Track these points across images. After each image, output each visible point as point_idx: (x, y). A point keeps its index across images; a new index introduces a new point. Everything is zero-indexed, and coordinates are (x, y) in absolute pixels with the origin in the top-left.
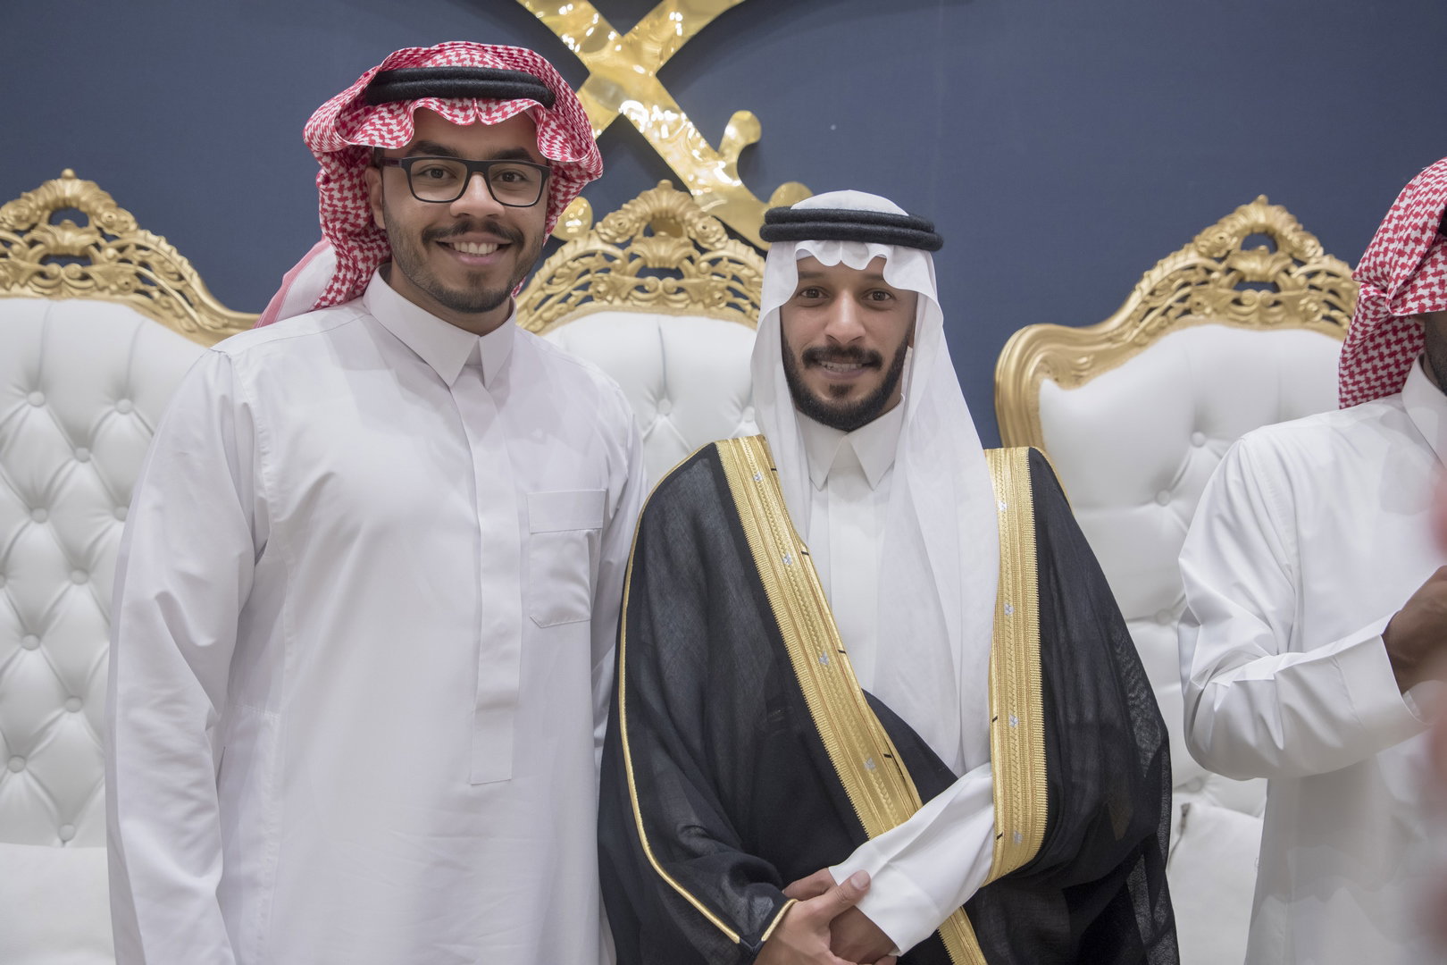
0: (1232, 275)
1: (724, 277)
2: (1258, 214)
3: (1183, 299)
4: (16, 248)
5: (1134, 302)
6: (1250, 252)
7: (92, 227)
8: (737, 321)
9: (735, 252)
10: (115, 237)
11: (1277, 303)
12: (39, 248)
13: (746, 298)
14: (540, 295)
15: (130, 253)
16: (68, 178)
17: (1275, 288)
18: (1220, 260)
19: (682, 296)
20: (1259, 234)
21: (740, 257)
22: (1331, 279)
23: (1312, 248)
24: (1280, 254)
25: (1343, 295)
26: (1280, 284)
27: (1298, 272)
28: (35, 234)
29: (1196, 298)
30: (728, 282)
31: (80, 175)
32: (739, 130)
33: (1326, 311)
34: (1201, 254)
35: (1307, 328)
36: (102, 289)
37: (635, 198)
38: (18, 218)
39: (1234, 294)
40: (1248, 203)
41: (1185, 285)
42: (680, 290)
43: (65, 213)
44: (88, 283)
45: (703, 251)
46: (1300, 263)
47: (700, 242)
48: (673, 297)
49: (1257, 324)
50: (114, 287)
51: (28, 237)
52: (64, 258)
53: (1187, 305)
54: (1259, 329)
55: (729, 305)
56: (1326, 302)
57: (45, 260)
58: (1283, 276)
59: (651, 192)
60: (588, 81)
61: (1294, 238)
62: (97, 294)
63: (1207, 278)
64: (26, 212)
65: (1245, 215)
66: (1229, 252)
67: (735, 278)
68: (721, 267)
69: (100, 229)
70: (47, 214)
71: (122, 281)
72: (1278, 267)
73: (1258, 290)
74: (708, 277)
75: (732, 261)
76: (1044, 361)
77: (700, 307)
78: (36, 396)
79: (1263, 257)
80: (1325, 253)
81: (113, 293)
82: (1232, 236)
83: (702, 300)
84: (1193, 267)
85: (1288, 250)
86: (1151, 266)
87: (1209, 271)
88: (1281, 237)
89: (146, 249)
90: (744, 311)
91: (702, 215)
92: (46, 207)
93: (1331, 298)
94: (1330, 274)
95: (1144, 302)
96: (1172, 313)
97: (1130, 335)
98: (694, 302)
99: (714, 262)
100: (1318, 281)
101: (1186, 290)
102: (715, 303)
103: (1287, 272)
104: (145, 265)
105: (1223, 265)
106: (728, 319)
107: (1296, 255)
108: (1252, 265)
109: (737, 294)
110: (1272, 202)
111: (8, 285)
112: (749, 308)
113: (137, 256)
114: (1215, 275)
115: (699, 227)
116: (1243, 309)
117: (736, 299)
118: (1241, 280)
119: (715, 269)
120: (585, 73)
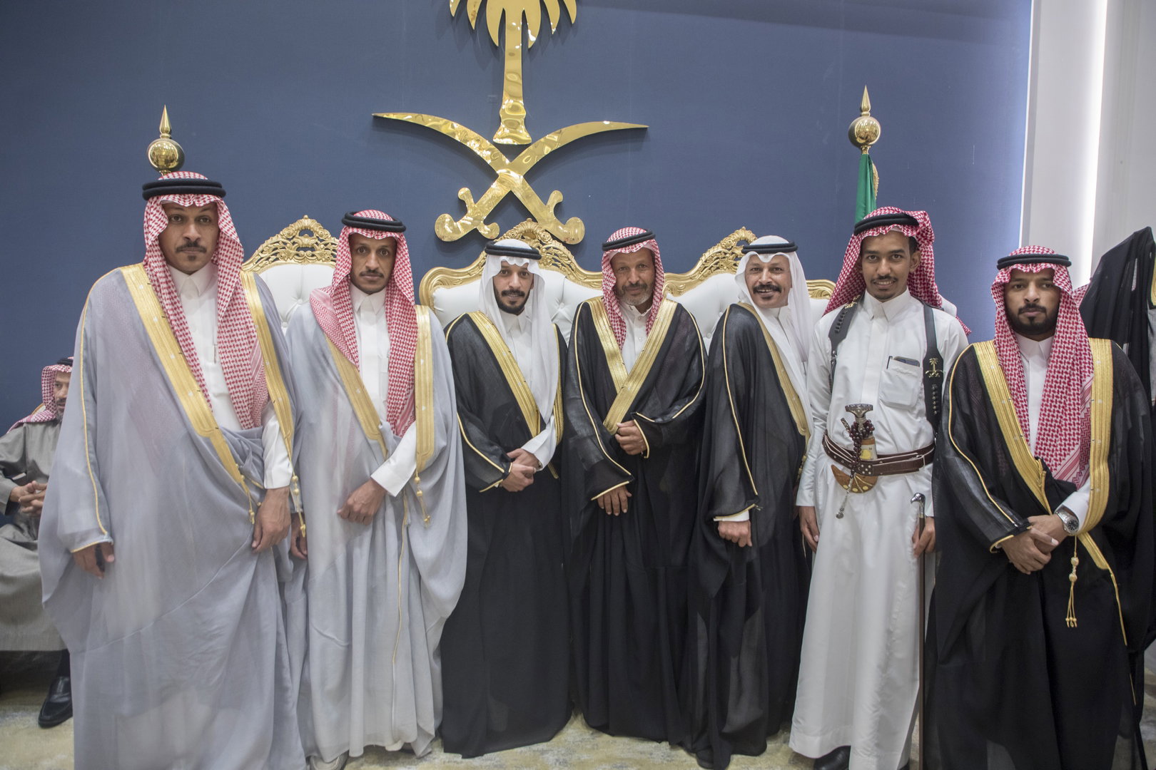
1: (552, 254)
2: (742, 233)
3: (716, 264)
4: (288, 245)
5: (699, 264)
7: (315, 237)
8: (556, 270)
9: (556, 245)
10: (323, 240)
12: (296, 245)
13: (559, 262)
14: (483, 261)
15: (328, 245)
16: (306, 218)
18: (730, 250)
20: (742, 241)
21: (558, 247)
28: (295, 240)
29: (721, 263)
30: (552, 256)
31: (310, 217)
32: (556, 197)
34: (723, 248)
36: (319, 260)
37: (517, 225)
38: (289, 234)
39: (734, 262)
40: (739, 229)
41: (717, 258)
43: (306, 232)
44: (314, 258)
45: (543, 244)
47: (542, 241)
50: (324, 259)
51: (292, 241)
52: (305, 249)
53: (718, 266)
55: (553, 264)
57: (299, 249)
59: (524, 222)
60: (498, 179)
62: (318, 262)
63: (725, 256)
64: (292, 232)
65: (737, 234)
66: (731, 247)
67: (555, 255)
69: (317, 237)
70: (299, 232)
71: (327, 257)
74: (545, 254)
75: (554, 248)
76: (668, 286)
78: (300, 301)
81: (323, 261)
82: (733, 241)
84: (720, 252)
86: (705, 251)
87: (725, 254)
89: (335, 245)
90: (559, 267)
91: (543, 231)
92: (298, 229)
95: (703, 265)
96: (712, 269)
97: (697, 278)
99: (547, 249)
101: (717, 260)
102: (549, 264)
104: (334, 250)
105: (730, 252)
106: (553, 270)
109: (556, 260)
111: (286, 259)
112: (561, 266)
113: (332, 247)
114: (727, 255)
115: (542, 236)
117: (556, 262)
118: (737, 257)
119: (549, 251)
120: (497, 176)
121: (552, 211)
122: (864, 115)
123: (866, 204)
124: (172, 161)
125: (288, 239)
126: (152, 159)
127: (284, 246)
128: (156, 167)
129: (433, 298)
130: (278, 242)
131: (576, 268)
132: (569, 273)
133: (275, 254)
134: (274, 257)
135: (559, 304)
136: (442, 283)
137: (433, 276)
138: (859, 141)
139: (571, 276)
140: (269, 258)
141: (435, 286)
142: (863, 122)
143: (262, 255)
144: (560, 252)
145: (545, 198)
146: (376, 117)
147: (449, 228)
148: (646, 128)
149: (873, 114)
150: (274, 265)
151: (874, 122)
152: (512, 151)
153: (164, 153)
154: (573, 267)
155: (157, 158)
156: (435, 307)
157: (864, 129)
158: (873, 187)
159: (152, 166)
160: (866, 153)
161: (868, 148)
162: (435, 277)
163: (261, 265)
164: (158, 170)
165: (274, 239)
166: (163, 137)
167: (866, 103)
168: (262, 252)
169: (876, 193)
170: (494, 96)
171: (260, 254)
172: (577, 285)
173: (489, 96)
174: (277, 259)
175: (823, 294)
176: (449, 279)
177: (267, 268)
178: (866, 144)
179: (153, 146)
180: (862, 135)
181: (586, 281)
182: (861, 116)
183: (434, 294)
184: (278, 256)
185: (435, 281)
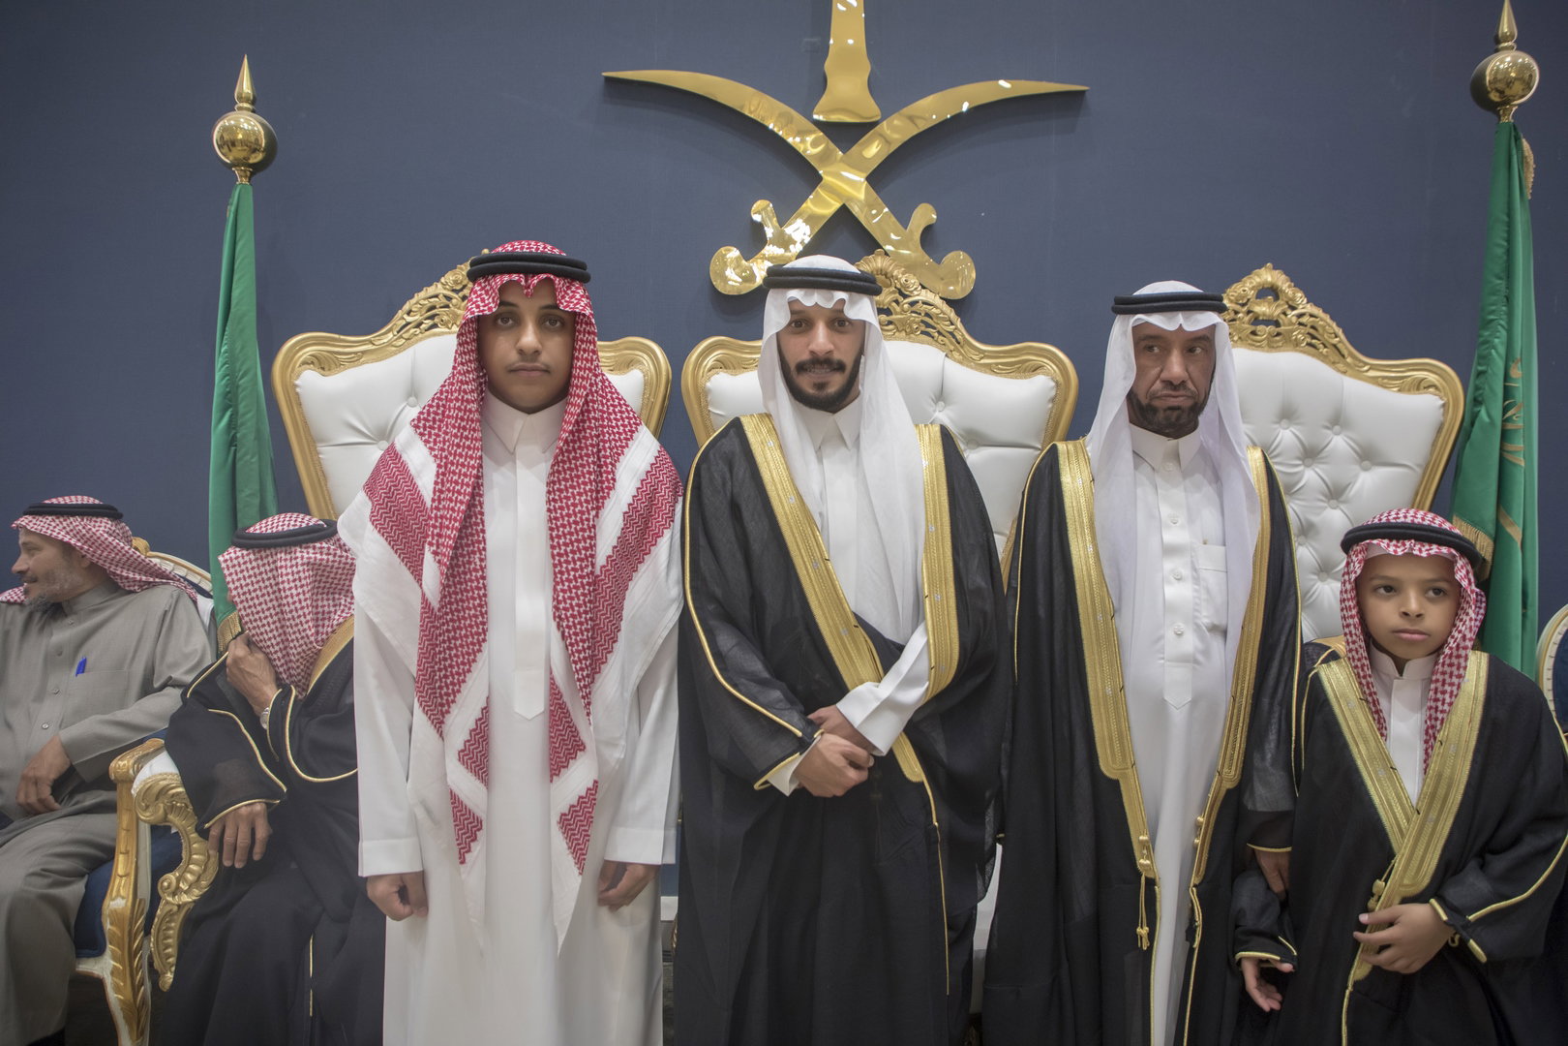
0: (1251, 315)
1: (920, 314)
2: (1267, 275)
4: (454, 301)
6: (1261, 300)
8: (931, 345)
9: (926, 296)
11: (1278, 334)
13: (934, 328)
17: (1277, 324)
18: (1243, 305)
19: (891, 327)
20: (1268, 288)
21: (931, 301)
22: (1312, 319)
23: (1300, 297)
24: (1280, 302)
25: (1319, 329)
26: (1281, 321)
27: (1291, 314)
30: (921, 318)
32: (925, 215)
33: (1309, 340)
35: (1296, 351)
37: (859, 261)
38: (456, 282)
39: (1253, 328)
40: (1260, 268)
42: (890, 323)
45: (905, 296)
46: (1293, 308)
47: (903, 290)
48: (886, 328)
49: (1266, 348)
51: (461, 294)
54: (1267, 351)
55: (923, 333)
56: (1308, 333)
58: (1283, 316)
59: (870, 257)
60: (820, 185)
61: (1290, 292)
63: (1235, 317)
65: (1258, 276)
66: (1248, 300)
67: (927, 315)
68: (916, 308)
72: (1279, 311)
73: (1267, 326)
74: (908, 314)
75: (925, 303)
77: (903, 334)
79: (1270, 304)
80: (1308, 303)
82: (1253, 288)
83: (905, 330)
85: (1285, 299)
87: (1236, 313)
88: (1281, 291)
90: (933, 337)
91: (903, 274)
93: (1312, 331)
94: (1311, 316)
98: (898, 330)
99: (913, 304)
100: (1304, 320)
102: (913, 332)
103: (1285, 314)
105: (1245, 309)
106: (922, 342)
107: (1290, 303)
108: (1263, 309)
109: (928, 325)
110: (1275, 268)
111: (450, 326)
112: (936, 335)
114: (1240, 315)
115: (903, 280)
116: (1258, 338)
117: (927, 329)
118: (1256, 319)
119: (914, 309)
120: (820, 179)
121: (917, 236)
122: (1506, 48)
123: (1510, 213)
124: (254, 151)
125: (454, 291)
126: (220, 147)
127: (448, 302)
128: (228, 161)
129: (706, 392)
130: (436, 296)
131: (965, 339)
132: (952, 348)
133: (432, 317)
134: (429, 322)
135: (936, 403)
136: (723, 365)
137: (705, 353)
138: (1494, 97)
139: (956, 355)
140: (418, 326)
141: (710, 370)
142: (1502, 62)
143: (409, 319)
144: (934, 310)
145: (904, 219)
146: (608, 79)
147: (734, 271)
148: (1082, 93)
149: (1522, 46)
150: (429, 336)
151: (1525, 59)
152: (845, 134)
153: (240, 136)
154: (959, 337)
155: (230, 144)
156: (710, 408)
157: (1506, 72)
158: (1524, 183)
159: (220, 158)
160: (1508, 119)
161: (1514, 109)
162: (708, 355)
163: (406, 336)
164: (229, 166)
165: (431, 290)
166: (240, 109)
167: (1507, 24)
168: (409, 313)
169: (1528, 192)
170: (813, 40)
171: (405, 316)
172: (969, 370)
173: (806, 40)
174: (435, 326)
175: (1423, 385)
176: (735, 357)
177: (417, 341)
178: (1506, 101)
179: (221, 124)
180: (1500, 86)
181: (982, 361)
182: (1497, 51)
183: (708, 384)
184: (436, 320)
185: (710, 361)
